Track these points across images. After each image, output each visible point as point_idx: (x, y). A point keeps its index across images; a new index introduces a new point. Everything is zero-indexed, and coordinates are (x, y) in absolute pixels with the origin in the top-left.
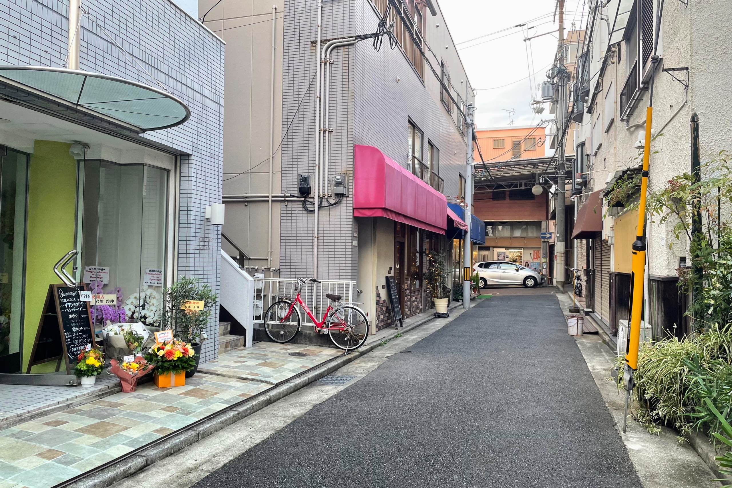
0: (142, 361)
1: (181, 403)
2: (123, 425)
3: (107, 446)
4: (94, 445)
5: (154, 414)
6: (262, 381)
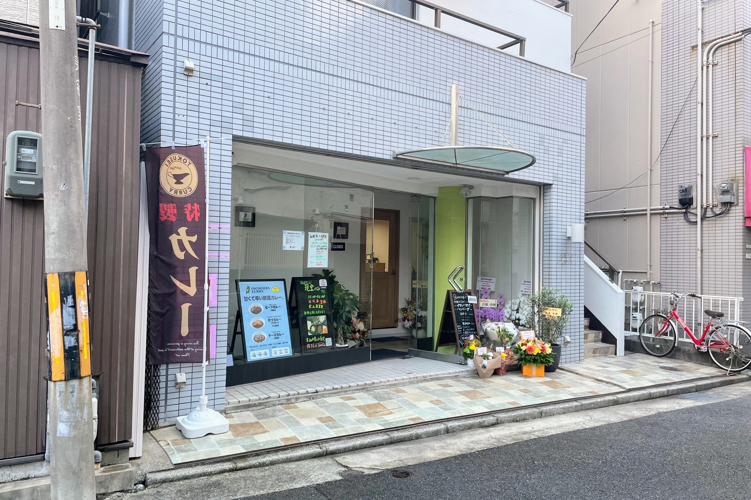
0: (510, 353)
1: (536, 388)
2: (487, 394)
3: (473, 405)
4: (464, 403)
5: (512, 392)
6: (615, 385)
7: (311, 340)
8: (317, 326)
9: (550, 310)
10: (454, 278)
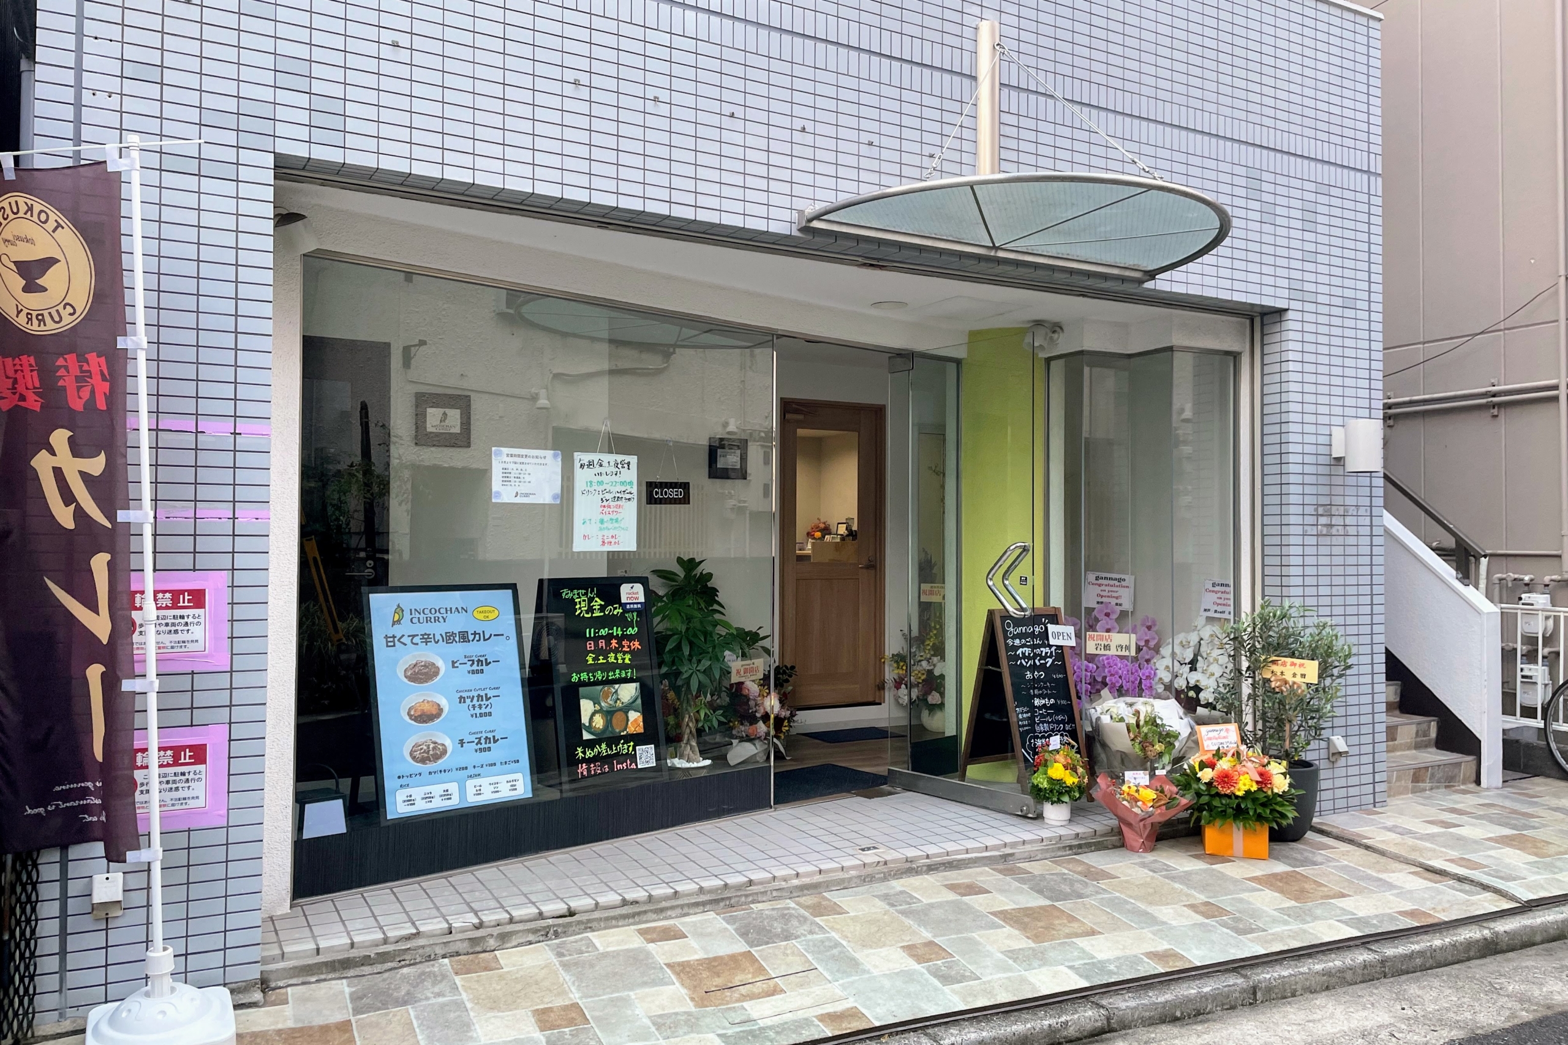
1: (1241, 900)
3: (1036, 963)
6: (1486, 888)
7: (590, 754)
8: (609, 714)
9: (1284, 664)
10: (1005, 576)
